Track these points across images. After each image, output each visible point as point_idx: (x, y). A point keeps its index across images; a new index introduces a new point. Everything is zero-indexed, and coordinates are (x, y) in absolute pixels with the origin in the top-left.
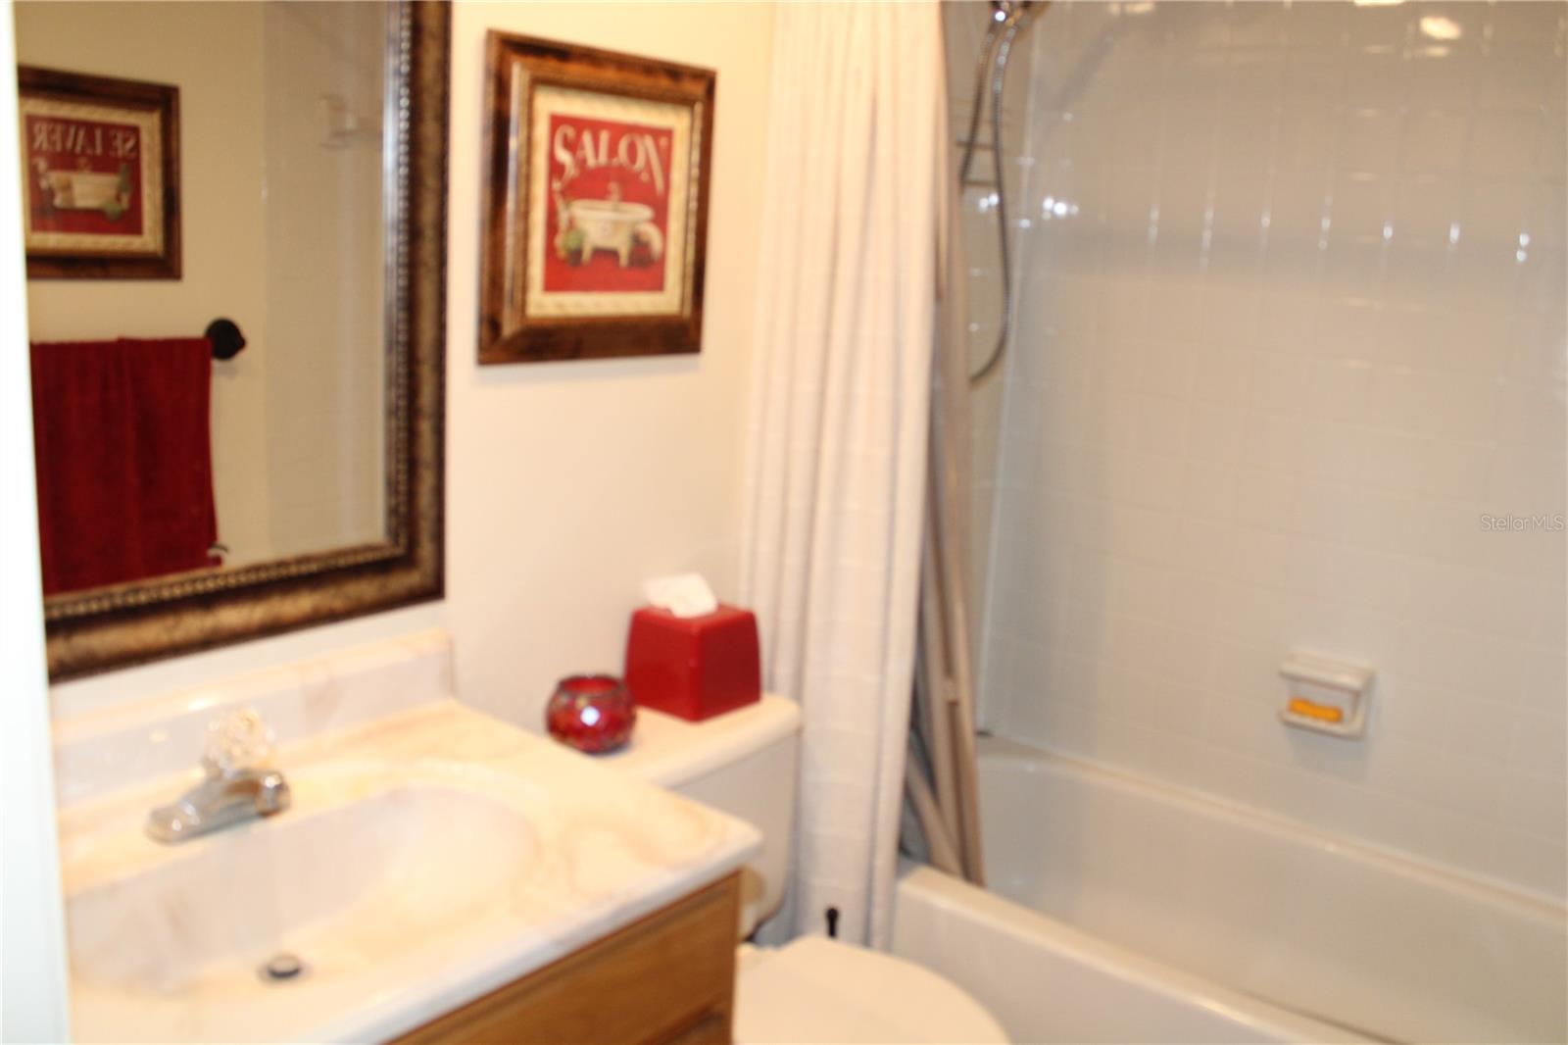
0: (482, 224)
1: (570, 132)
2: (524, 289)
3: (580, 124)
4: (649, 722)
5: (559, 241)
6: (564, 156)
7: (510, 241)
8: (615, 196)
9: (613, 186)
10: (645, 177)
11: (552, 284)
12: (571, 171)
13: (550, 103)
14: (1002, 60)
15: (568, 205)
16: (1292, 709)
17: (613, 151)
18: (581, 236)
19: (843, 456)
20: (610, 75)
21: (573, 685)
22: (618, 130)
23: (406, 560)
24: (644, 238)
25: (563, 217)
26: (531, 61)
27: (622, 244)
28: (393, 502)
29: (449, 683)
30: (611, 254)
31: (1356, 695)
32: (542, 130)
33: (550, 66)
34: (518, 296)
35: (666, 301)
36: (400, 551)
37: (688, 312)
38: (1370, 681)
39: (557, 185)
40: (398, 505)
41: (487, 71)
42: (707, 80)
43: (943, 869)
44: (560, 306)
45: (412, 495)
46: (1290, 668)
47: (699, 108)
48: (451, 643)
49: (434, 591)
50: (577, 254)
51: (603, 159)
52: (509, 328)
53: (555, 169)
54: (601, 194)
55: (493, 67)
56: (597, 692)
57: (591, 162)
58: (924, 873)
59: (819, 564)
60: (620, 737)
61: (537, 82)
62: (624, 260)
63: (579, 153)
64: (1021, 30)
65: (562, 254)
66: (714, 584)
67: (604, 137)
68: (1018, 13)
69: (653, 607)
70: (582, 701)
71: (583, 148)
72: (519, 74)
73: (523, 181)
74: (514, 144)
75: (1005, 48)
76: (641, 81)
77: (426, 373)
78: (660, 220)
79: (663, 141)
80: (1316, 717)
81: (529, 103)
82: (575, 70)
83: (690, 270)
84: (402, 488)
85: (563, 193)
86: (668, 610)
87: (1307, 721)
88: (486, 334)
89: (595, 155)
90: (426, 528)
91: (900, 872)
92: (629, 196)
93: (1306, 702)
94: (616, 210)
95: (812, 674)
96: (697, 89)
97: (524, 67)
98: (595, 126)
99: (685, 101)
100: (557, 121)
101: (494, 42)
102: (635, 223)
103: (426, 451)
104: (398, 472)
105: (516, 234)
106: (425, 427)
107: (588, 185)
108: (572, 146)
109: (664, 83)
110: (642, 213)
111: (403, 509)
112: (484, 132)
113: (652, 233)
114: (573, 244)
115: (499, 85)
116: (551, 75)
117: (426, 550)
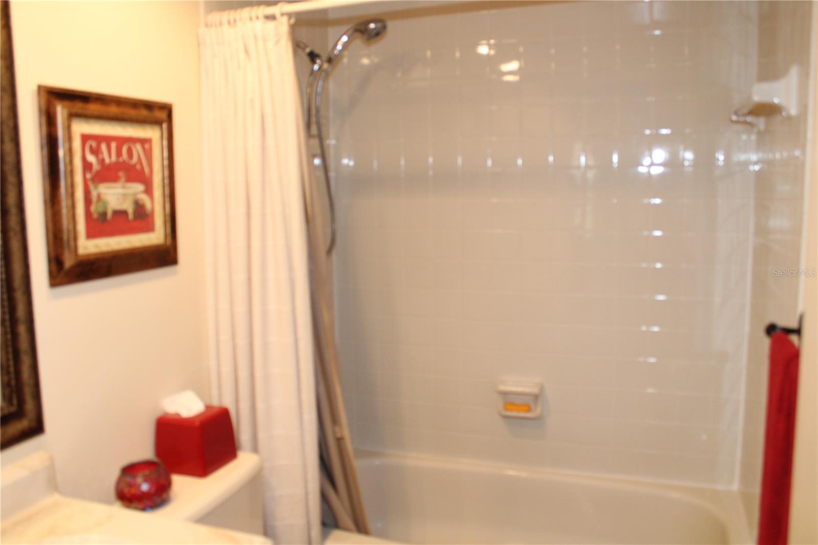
0: (45, 202)
1: (94, 144)
2: (75, 239)
3: (99, 139)
4: (181, 483)
5: (93, 208)
6: (91, 158)
7: (64, 211)
8: (123, 179)
9: (121, 174)
10: (138, 167)
11: (90, 235)
12: (96, 167)
13: (81, 128)
14: (319, 89)
15: (96, 187)
16: (506, 409)
17: (119, 154)
18: (105, 204)
19: (265, 313)
20: (113, 110)
21: (130, 470)
22: (121, 141)
23: (19, 414)
24: (141, 203)
25: (94, 194)
26: (67, 103)
27: (129, 207)
28: (6, 378)
29: (53, 485)
30: (124, 213)
31: (536, 397)
32: (77, 144)
33: (78, 106)
34: (72, 243)
35: (155, 237)
36: (13, 409)
37: (169, 242)
38: (542, 388)
39: (89, 176)
40: (10, 380)
41: (40, 110)
42: (167, 109)
43: (346, 529)
44: (97, 246)
45: (18, 372)
46: (502, 388)
47: (165, 126)
48: (52, 459)
49: (37, 429)
50: (104, 214)
51: (114, 158)
52: (69, 262)
53: (87, 166)
54: (115, 179)
55: (44, 108)
56: (147, 472)
57: (107, 161)
58: (336, 534)
59: (258, 374)
60: (165, 496)
61: (72, 116)
62: (131, 216)
63: (100, 156)
64: (327, 74)
65: (95, 216)
66: (200, 395)
67: (113, 145)
68: (326, 66)
69: (167, 414)
70: (139, 479)
71: (102, 153)
72: (61, 112)
73: (69, 175)
74: (61, 153)
75: (320, 83)
76: (132, 112)
77: (19, 296)
78: (149, 191)
79: (147, 146)
80: (518, 411)
81: (68, 128)
82: (93, 108)
83: (168, 219)
84: (12, 369)
85: (93, 180)
86: (178, 415)
87: (514, 414)
88: (54, 268)
89: (110, 157)
90: (28, 391)
91: (325, 536)
92: (130, 179)
93: (512, 404)
94: (124, 187)
95: (261, 436)
96: (163, 115)
97: (63, 107)
98: (108, 139)
99: (157, 123)
100: (85, 138)
101: (43, 94)
102: (135, 194)
103: (24, 344)
104: (8, 360)
105: (67, 206)
106: (22, 329)
107: (107, 174)
108: (96, 152)
109: (144, 113)
110: (139, 187)
111: (13, 383)
112: (42, 148)
113: (144, 198)
114: (101, 209)
115: (49, 119)
116: (80, 111)
117: (29, 405)
